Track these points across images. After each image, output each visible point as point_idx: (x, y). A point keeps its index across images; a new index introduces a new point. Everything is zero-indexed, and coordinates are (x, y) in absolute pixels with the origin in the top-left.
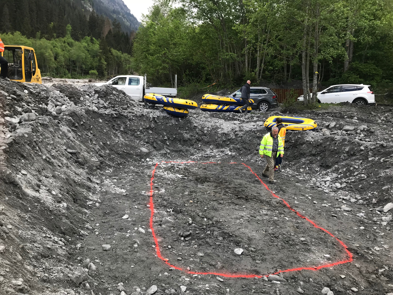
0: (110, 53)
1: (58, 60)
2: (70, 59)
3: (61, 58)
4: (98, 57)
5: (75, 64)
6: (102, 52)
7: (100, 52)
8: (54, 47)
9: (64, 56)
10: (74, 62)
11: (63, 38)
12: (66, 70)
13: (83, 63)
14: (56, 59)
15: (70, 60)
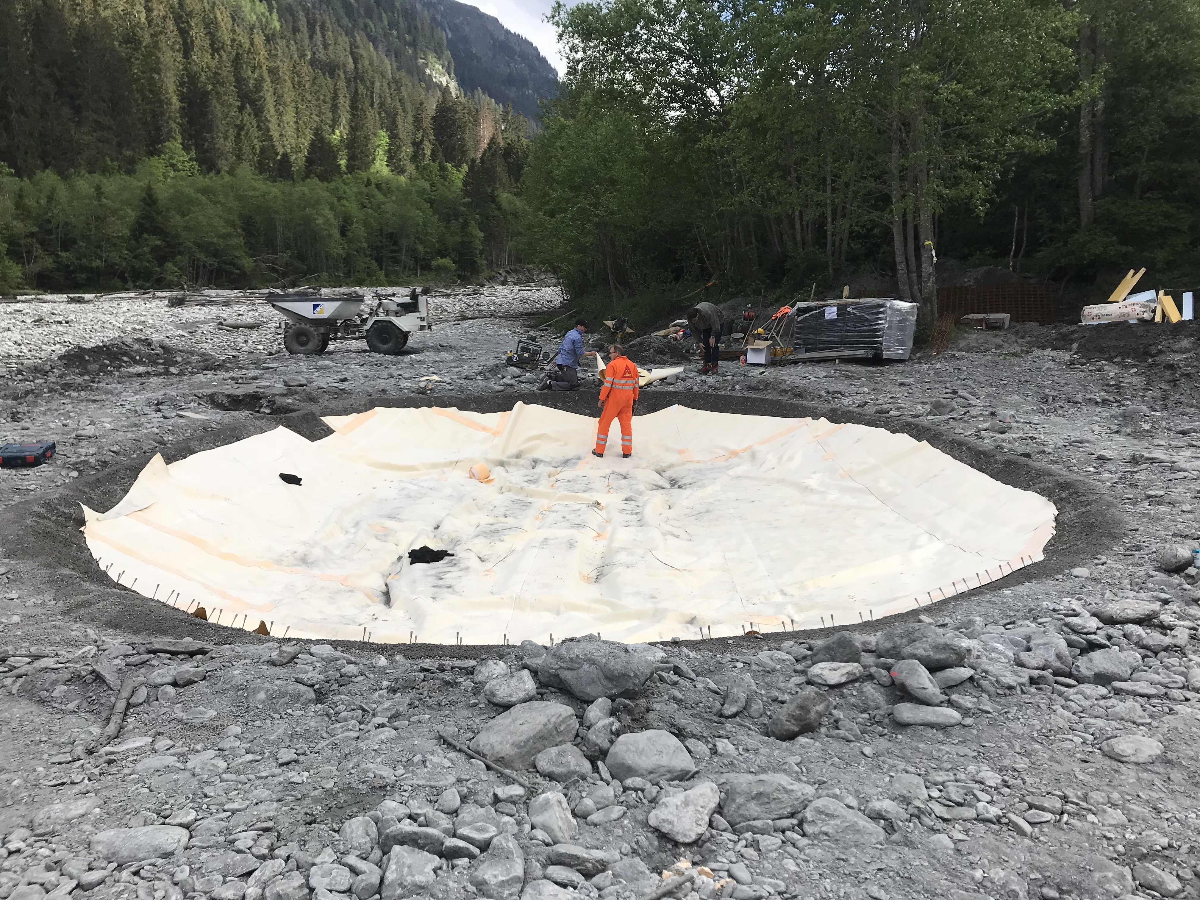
0: (494, 206)
1: (349, 234)
2: (381, 230)
3: (359, 230)
4: (461, 220)
5: (395, 243)
6: (471, 203)
7: (464, 205)
8: (339, 199)
9: (366, 224)
10: (393, 238)
11: (364, 170)
12: (373, 261)
13: (418, 238)
14: (343, 232)
15: (381, 234)
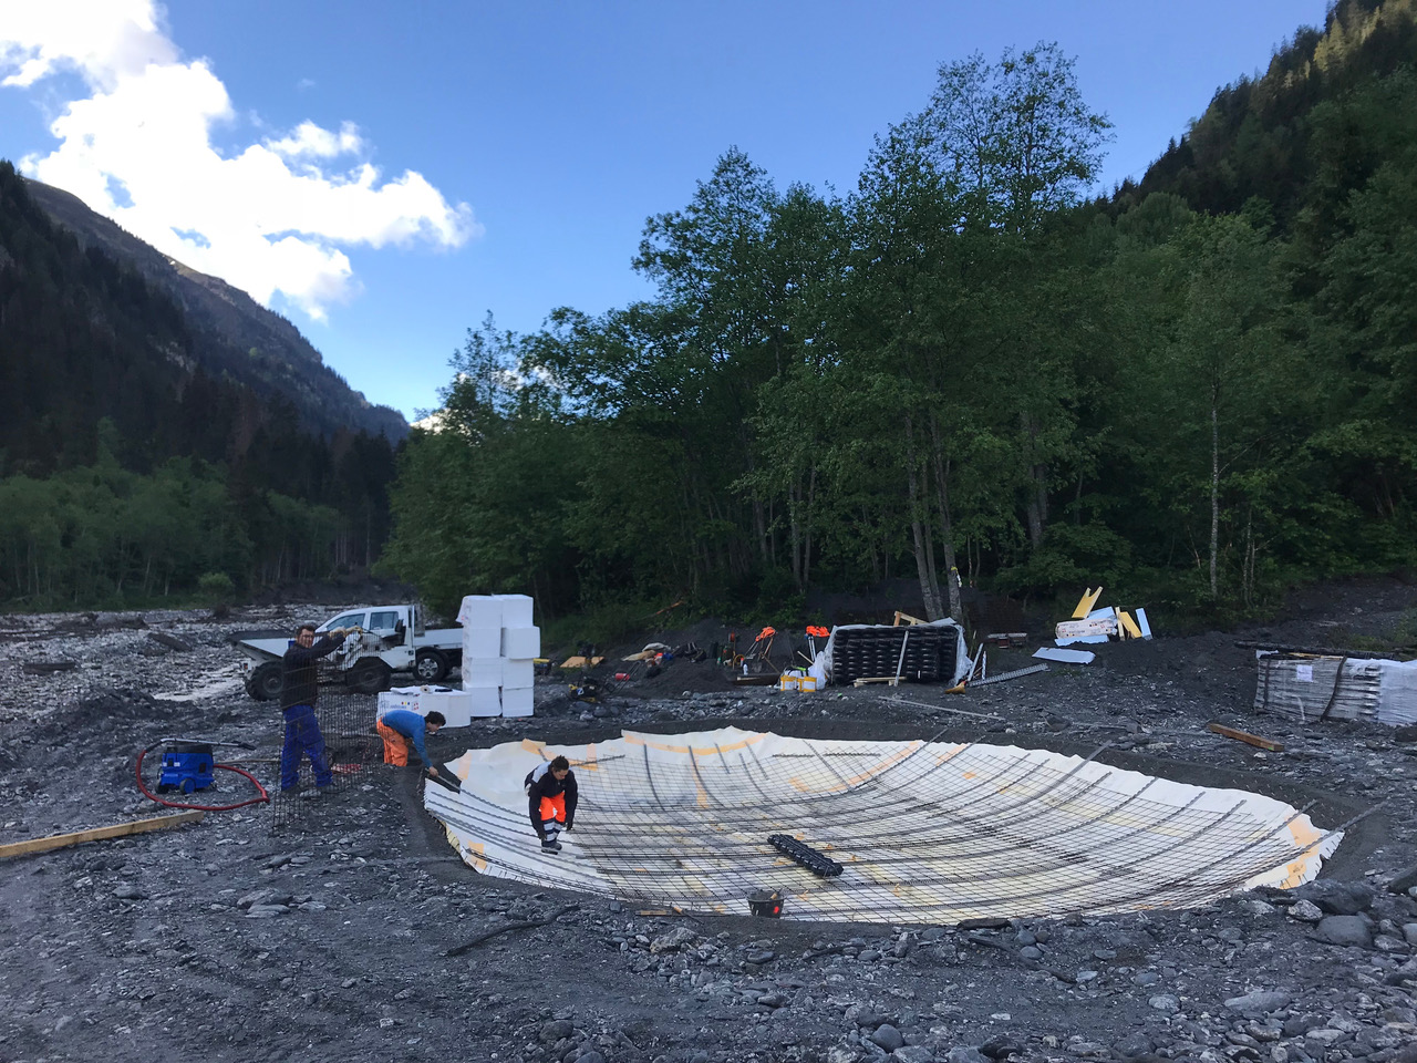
0: (266, 510)
1: (75, 545)
2: (118, 540)
3: (89, 540)
5: (137, 556)
6: (238, 506)
7: (228, 508)
8: (62, 502)
9: (98, 532)
10: (135, 549)
11: (90, 466)
12: (105, 578)
13: (168, 549)
14: (67, 542)
15: (119, 544)
